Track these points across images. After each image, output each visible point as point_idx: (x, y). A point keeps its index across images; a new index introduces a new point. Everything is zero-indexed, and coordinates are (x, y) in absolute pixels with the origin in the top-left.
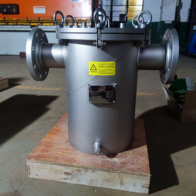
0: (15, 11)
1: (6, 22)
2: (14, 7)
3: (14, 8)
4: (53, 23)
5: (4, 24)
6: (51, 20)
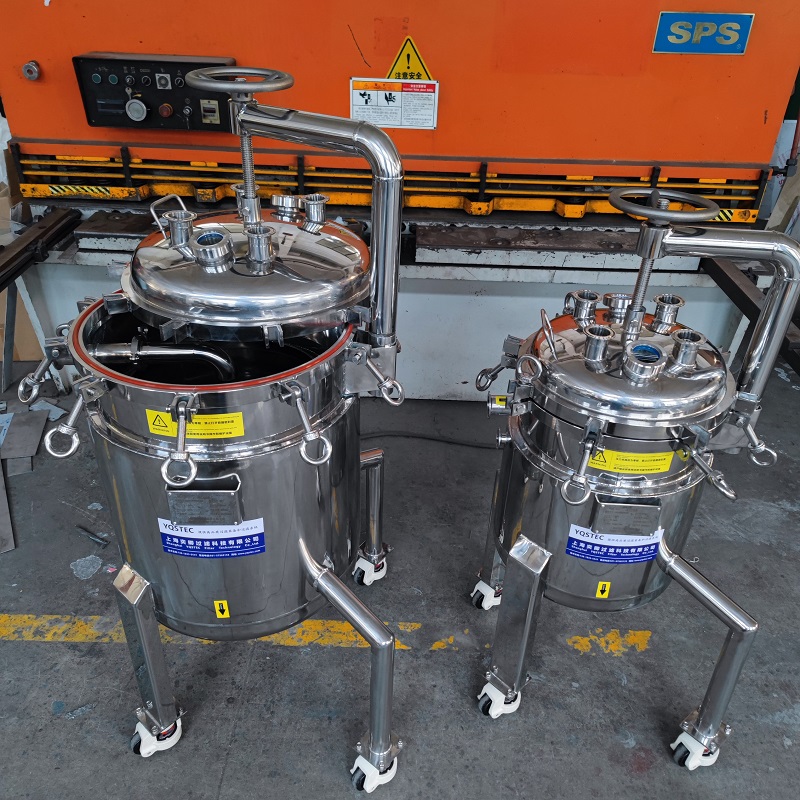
0: (215, 119)
1: (137, 183)
3: (212, 95)
4: (488, 198)
5: (126, 194)
6: (477, 180)
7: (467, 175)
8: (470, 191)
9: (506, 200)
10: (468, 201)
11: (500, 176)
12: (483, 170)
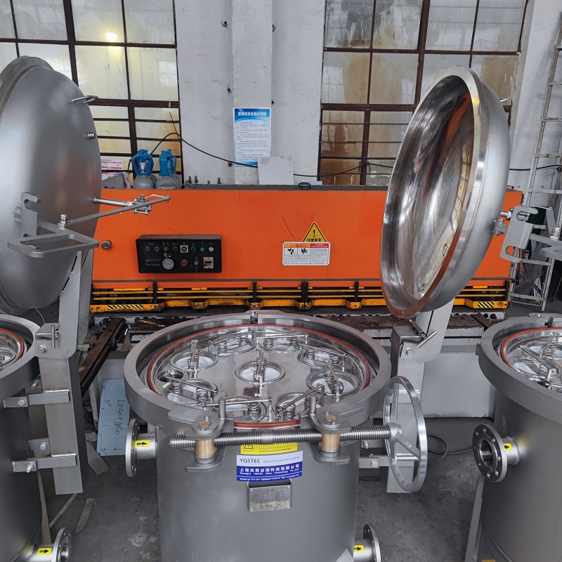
0: (211, 266)
1: (159, 301)
2: (211, 249)
3: (210, 254)
4: (360, 300)
5: (153, 308)
6: (354, 291)
7: (348, 288)
8: (350, 296)
9: (369, 300)
10: (348, 302)
11: (365, 288)
12: (356, 285)
